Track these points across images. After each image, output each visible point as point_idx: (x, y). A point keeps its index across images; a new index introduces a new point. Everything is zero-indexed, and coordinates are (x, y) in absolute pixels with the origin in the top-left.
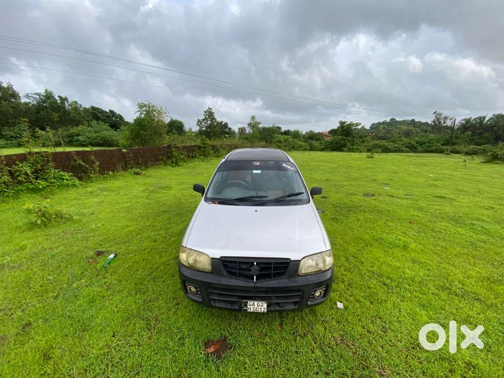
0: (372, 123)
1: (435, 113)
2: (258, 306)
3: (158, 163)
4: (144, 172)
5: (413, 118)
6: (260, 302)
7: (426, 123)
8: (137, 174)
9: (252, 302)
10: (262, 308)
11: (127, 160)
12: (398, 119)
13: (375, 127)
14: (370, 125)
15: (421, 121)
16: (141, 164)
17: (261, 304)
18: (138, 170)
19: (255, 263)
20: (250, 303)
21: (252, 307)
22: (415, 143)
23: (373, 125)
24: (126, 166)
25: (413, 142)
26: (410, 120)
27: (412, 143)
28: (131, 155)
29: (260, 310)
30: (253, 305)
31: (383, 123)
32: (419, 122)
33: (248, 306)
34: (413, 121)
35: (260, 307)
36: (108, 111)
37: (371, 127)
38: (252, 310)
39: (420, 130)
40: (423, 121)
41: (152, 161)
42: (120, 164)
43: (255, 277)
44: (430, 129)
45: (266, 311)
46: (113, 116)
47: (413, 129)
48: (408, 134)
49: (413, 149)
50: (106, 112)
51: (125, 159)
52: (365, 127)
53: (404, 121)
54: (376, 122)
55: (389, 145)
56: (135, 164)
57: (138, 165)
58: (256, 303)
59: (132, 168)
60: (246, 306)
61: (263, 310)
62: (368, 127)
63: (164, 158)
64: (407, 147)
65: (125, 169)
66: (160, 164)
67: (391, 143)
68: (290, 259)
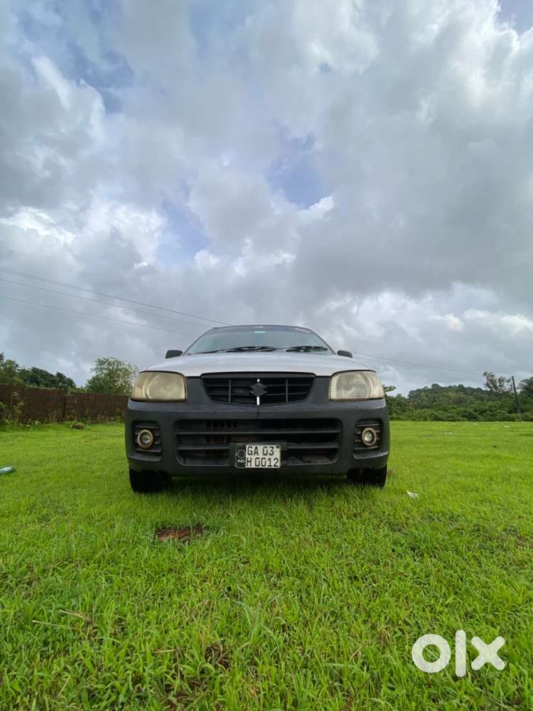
0: (410, 390)
1: (485, 374)
2: (264, 456)
3: (112, 418)
4: (88, 426)
5: (460, 384)
6: (268, 446)
7: (479, 390)
8: (78, 428)
9: (254, 447)
10: (273, 458)
11: (67, 407)
12: (442, 385)
13: (415, 395)
14: (408, 394)
15: (472, 387)
16: (86, 417)
17: (269, 450)
18: (80, 424)
19: (258, 380)
20: (250, 448)
21: (253, 457)
22: (472, 410)
23: (412, 392)
24: (64, 416)
25: (470, 410)
26: (457, 385)
27: (468, 411)
28: (76, 402)
29: (268, 464)
30: (256, 453)
31: (425, 390)
32: (469, 388)
33: (247, 456)
34: (461, 387)
35: (267, 457)
36: (54, 374)
37: (409, 396)
38: (253, 466)
39: (475, 397)
40: (475, 386)
41: (104, 414)
42: (55, 411)
43: (258, 398)
44: (486, 396)
45: (278, 464)
46: (60, 381)
47: (465, 396)
48: (459, 402)
49: (471, 417)
50: (52, 376)
51: (64, 407)
52: (403, 396)
53: (450, 387)
54: (415, 389)
55: (439, 413)
56: (78, 416)
57: (82, 417)
58: (260, 448)
59: (71, 420)
60: (242, 455)
61: (273, 464)
62: (406, 395)
63: (123, 413)
64: (463, 416)
65: (61, 420)
66: (115, 420)
67: (441, 412)
68: (314, 374)
